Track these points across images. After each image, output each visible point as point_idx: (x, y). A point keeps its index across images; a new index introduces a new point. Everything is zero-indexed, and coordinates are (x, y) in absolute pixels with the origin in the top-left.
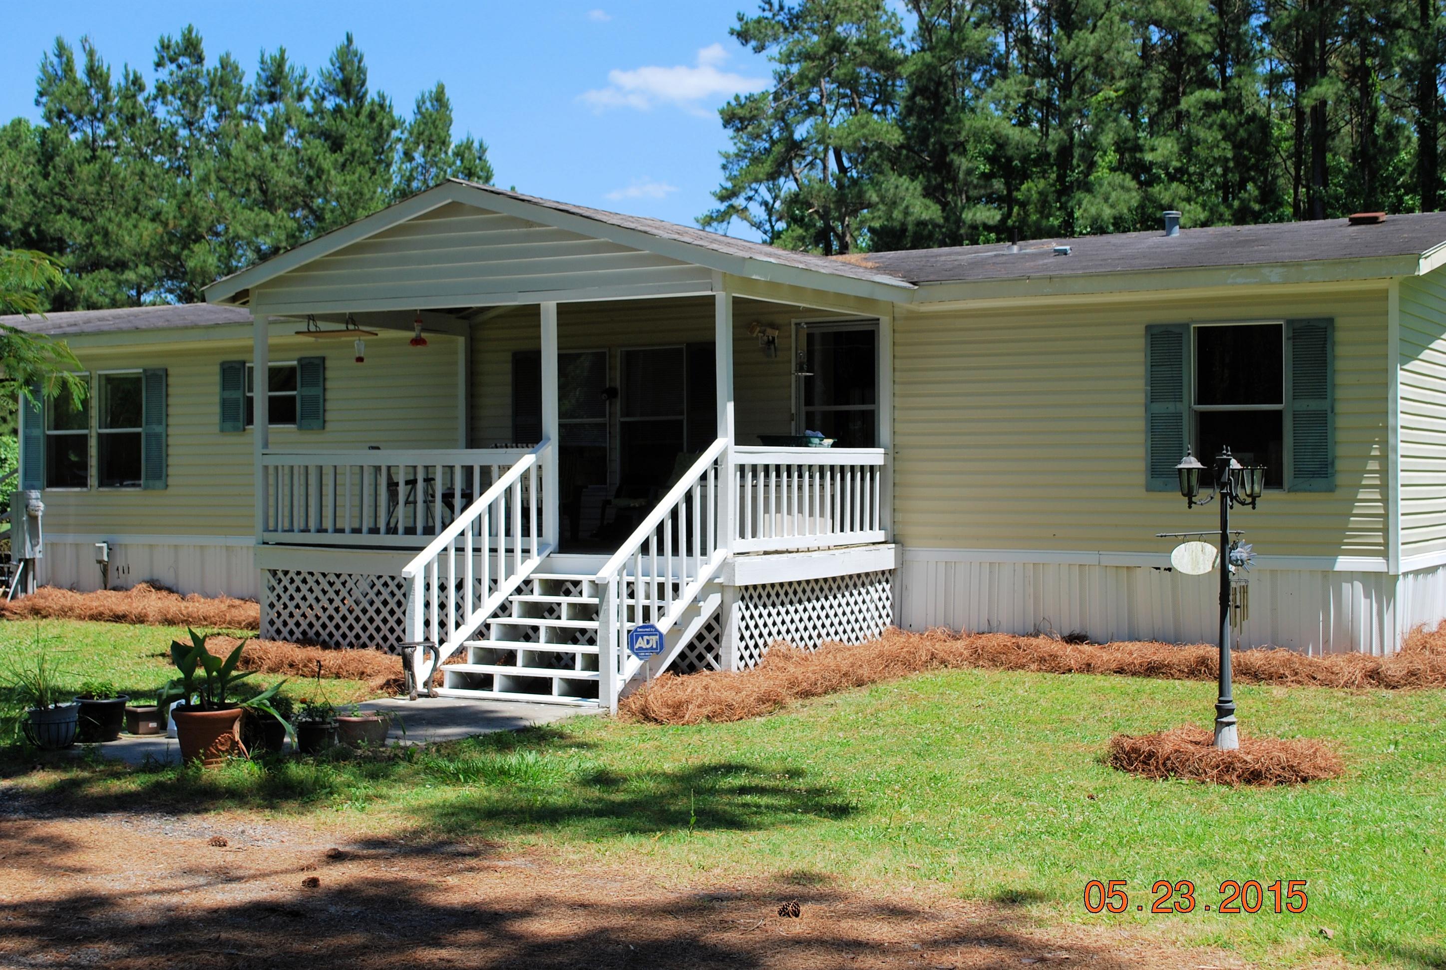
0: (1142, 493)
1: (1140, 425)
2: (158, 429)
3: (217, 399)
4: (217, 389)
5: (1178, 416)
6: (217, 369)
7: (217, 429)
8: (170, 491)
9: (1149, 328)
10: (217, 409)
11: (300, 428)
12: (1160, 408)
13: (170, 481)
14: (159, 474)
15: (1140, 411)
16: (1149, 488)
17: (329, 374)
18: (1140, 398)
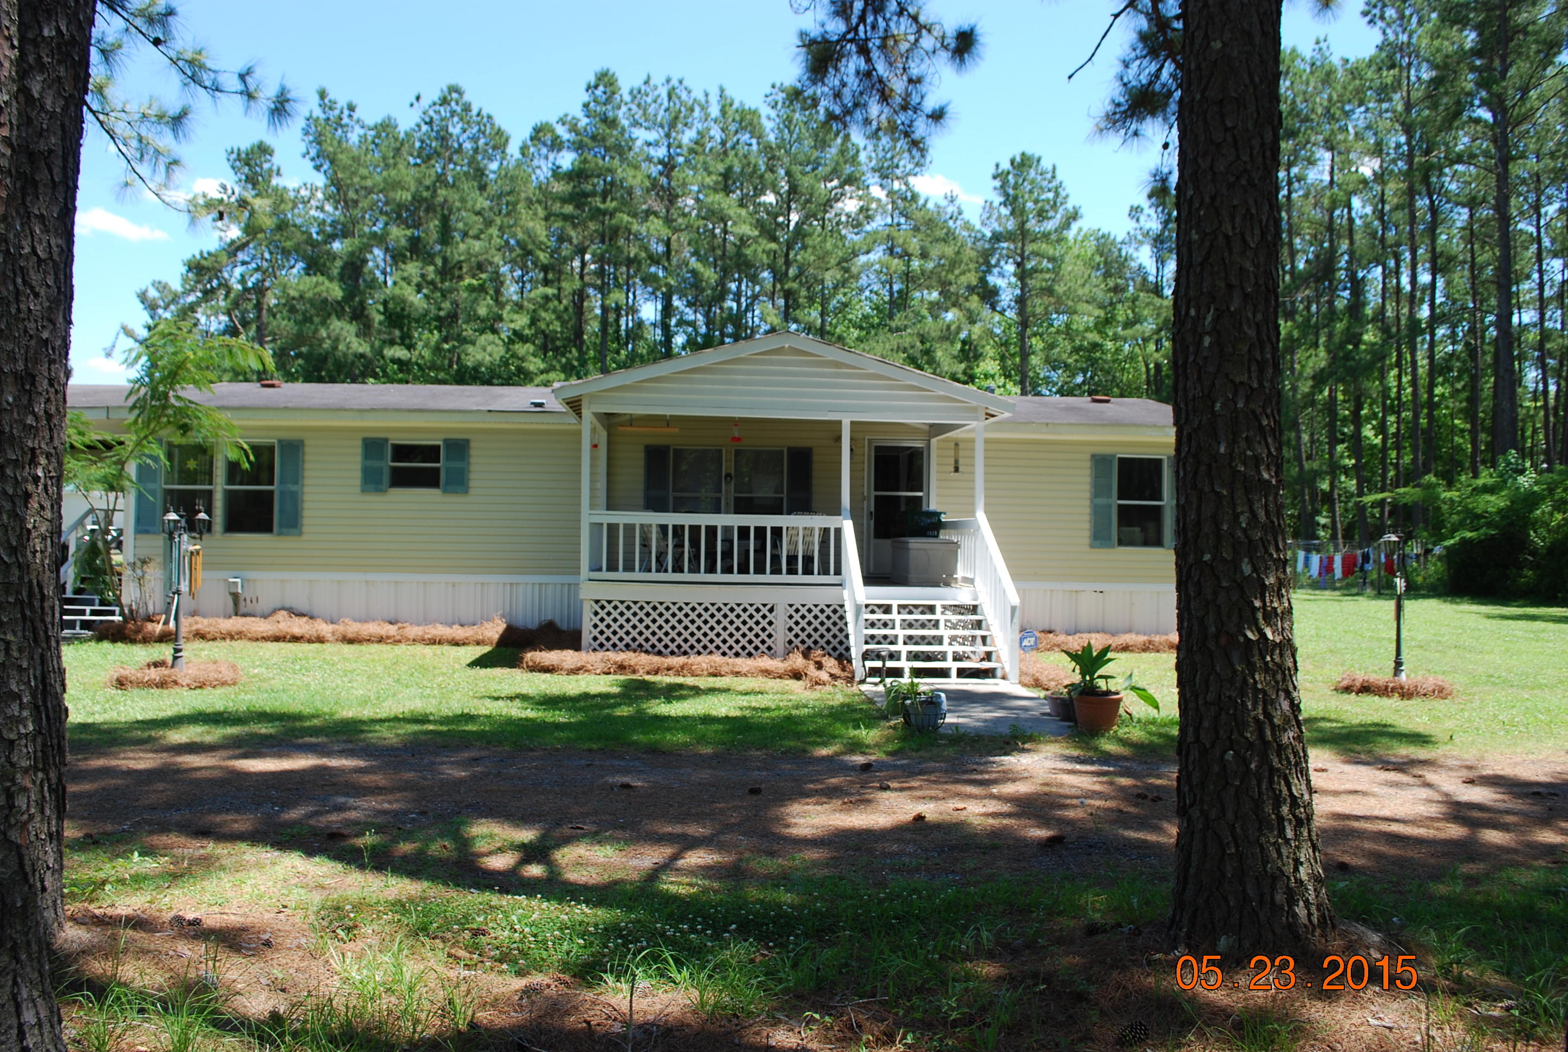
0: (1087, 549)
1: (1088, 510)
2: (293, 488)
3: (359, 466)
4: (359, 459)
5: (1110, 506)
6: (360, 443)
7: (358, 490)
8: (305, 537)
9: (1093, 456)
10: (359, 474)
11: (445, 491)
12: (1099, 501)
13: (305, 529)
14: (293, 523)
15: (1088, 503)
16: (1092, 546)
17: (472, 452)
18: (1088, 495)
